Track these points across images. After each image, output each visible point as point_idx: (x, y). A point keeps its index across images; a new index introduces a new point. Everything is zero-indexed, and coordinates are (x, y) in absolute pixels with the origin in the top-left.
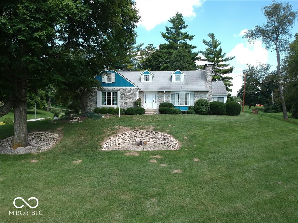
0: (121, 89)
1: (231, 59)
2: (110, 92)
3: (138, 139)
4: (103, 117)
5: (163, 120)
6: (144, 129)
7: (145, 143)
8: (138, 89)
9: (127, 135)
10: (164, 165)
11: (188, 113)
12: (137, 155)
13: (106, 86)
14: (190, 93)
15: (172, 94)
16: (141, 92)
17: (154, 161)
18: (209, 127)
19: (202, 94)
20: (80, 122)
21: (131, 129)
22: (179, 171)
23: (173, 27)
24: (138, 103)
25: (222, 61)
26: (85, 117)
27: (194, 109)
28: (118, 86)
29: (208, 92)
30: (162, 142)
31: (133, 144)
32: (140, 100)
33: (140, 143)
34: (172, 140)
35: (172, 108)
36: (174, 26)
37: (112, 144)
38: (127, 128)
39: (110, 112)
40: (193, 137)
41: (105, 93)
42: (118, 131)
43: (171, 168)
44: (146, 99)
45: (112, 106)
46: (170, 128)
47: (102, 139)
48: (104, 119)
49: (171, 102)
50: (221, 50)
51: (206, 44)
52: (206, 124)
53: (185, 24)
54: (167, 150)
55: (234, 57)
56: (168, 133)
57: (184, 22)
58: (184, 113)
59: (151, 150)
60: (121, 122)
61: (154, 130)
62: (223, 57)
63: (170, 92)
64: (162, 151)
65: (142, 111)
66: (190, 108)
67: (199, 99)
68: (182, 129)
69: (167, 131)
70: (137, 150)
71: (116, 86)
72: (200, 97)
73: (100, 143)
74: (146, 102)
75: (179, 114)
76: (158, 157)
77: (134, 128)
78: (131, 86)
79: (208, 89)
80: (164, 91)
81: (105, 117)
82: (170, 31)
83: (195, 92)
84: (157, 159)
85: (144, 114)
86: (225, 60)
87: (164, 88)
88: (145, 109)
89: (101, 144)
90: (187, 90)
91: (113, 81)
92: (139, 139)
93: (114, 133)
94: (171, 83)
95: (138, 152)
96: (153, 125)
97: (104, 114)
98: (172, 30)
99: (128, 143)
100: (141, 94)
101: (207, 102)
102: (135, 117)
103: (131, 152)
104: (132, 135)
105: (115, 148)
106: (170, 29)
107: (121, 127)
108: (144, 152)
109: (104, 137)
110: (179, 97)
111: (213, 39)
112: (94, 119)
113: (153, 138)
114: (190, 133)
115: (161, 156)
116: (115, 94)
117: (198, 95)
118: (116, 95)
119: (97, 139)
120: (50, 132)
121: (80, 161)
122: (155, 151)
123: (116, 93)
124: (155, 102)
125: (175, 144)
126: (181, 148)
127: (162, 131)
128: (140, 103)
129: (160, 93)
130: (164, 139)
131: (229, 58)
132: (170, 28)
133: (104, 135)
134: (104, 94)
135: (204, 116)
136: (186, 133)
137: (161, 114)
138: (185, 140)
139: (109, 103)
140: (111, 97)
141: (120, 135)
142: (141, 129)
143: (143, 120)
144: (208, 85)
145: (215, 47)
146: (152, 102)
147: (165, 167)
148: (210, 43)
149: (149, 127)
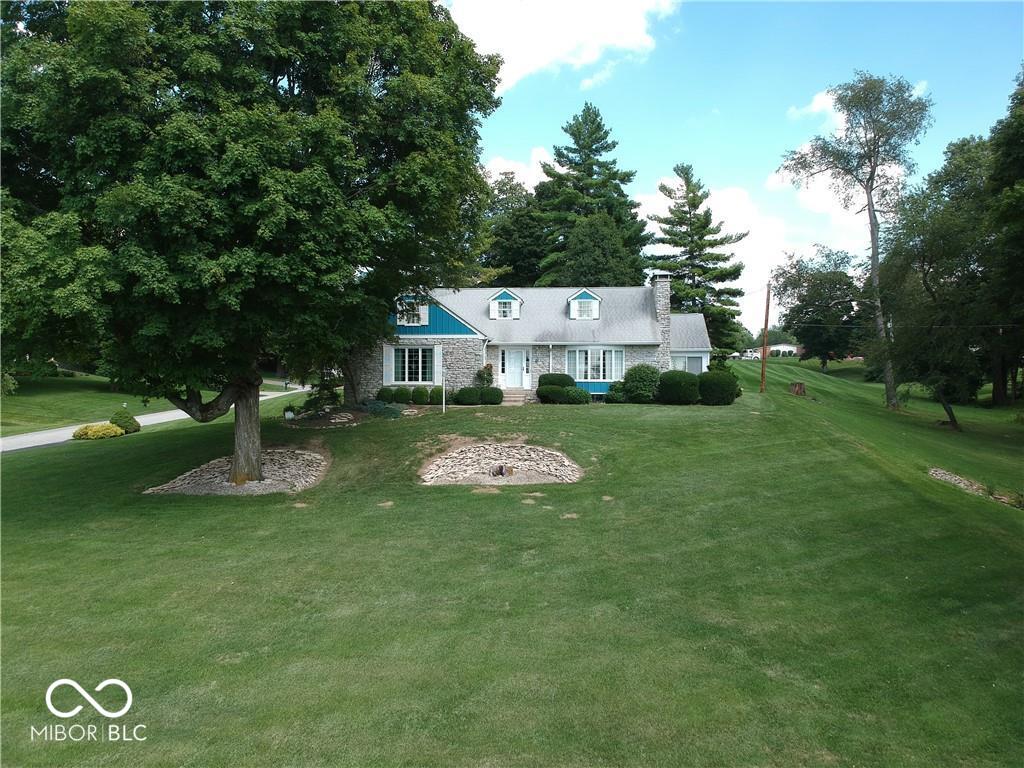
0: (442, 342)
1: (740, 238)
2: (416, 347)
3: (493, 462)
4: (406, 412)
5: (548, 420)
6: (506, 439)
7: (510, 471)
8: (484, 341)
9: (470, 455)
10: (549, 507)
11: (609, 400)
12: (497, 492)
13: (406, 333)
14: (613, 349)
15: (569, 352)
16: (491, 348)
17: (532, 502)
18: (648, 436)
19: (645, 350)
20: (355, 424)
21: (476, 441)
22: (575, 516)
23: (574, 147)
24: (485, 375)
25: (713, 244)
26: (362, 411)
27: (622, 390)
28: (436, 333)
29: (658, 346)
30: (545, 469)
31: (484, 473)
32: (489, 368)
33: (500, 472)
34: (567, 463)
35: (569, 388)
36: (578, 144)
37: (440, 472)
38: (467, 439)
39: (418, 398)
40: (611, 457)
41: (404, 351)
42: (450, 446)
43: (561, 512)
44: (503, 365)
45: (420, 383)
46: (561, 438)
47: (419, 464)
48: (408, 419)
49: (566, 373)
50: (708, 214)
51: (670, 196)
52: (643, 429)
53: (609, 140)
54: (556, 484)
55: (745, 235)
56: (558, 449)
57: (606, 133)
58: (599, 398)
59: (523, 483)
60: (451, 424)
61: (528, 442)
62: (717, 231)
63: (565, 346)
64: (544, 484)
65: (494, 397)
66: (613, 387)
67: (636, 364)
68: (589, 439)
69: (557, 444)
70: (495, 483)
71: (430, 333)
72: (639, 360)
73: (417, 471)
74: (503, 371)
75: (587, 402)
76: (538, 494)
77: (483, 440)
78: (467, 333)
79: (659, 340)
80: (551, 343)
81: (409, 412)
82: (567, 157)
83: (626, 346)
84: (535, 498)
85: (501, 401)
86: (722, 242)
87: (550, 335)
88: (502, 388)
89: (419, 474)
90: (606, 343)
91: (425, 321)
92: (497, 463)
93: (441, 451)
94: (568, 322)
95: (498, 487)
96: (523, 432)
97: (404, 405)
98: (571, 155)
99: (473, 472)
100: (490, 350)
101: (654, 372)
102: (480, 411)
103: (484, 487)
104: (479, 455)
105: (448, 481)
106: (565, 152)
107: (453, 436)
108: (509, 486)
109: (421, 459)
110: (586, 358)
111: (688, 181)
112: (386, 418)
113: (526, 460)
114: (605, 448)
115: (543, 493)
116: (428, 353)
117: (635, 354)
118: (432, 357)
119: (407, 463)
120: (298, 449)
121: (390, 503)
122: (530, 486)
123: (431, 350)
124: (527, 372)
125: (570, 472)
126: (583, 480)
127: (544, 445)
128: (490, 375)
129: (540, 349)
130: (549, 463)
131: (731, 238)
132: (567, 149)
133: (420, 456)
134: (400, 353)
135: (645, 407)
136: (595, 448)
137: (542, 403)
138: (592, 463)
139: (413, 376)
140: (417, 362)
141: (455, 455)
142: (499, 440)
143: (499, 419)
144: (659, 328)
145: (694, 205)
146: (519, 370)
147: (550, 510)
148: (680, 194)
149: (515, 435)
